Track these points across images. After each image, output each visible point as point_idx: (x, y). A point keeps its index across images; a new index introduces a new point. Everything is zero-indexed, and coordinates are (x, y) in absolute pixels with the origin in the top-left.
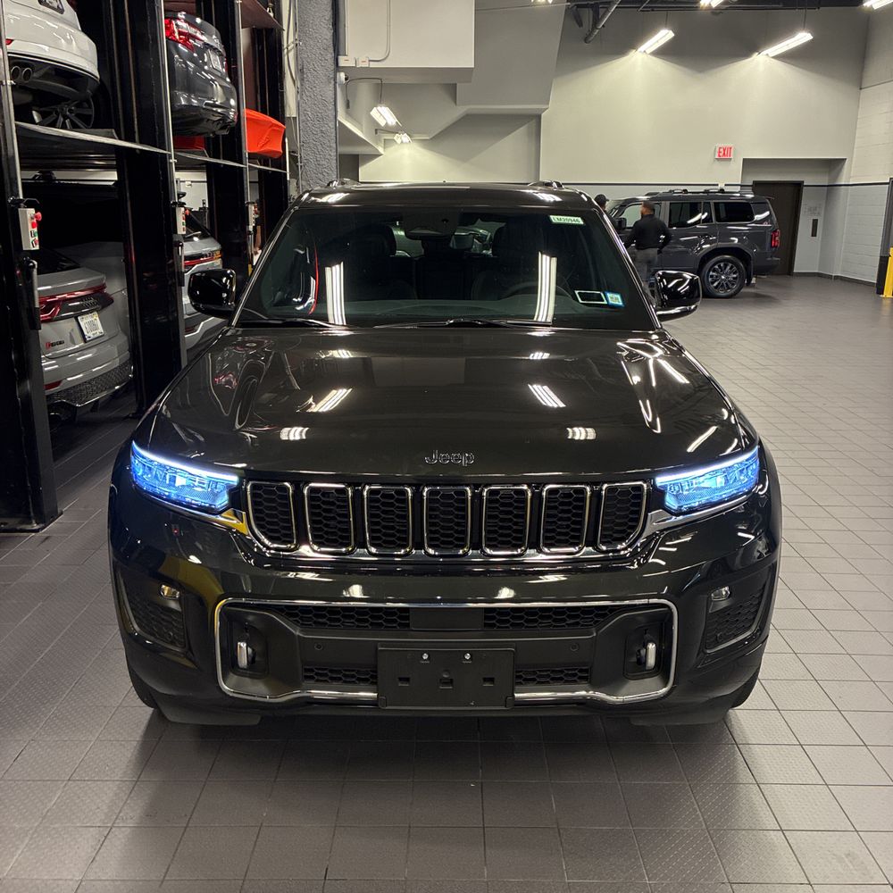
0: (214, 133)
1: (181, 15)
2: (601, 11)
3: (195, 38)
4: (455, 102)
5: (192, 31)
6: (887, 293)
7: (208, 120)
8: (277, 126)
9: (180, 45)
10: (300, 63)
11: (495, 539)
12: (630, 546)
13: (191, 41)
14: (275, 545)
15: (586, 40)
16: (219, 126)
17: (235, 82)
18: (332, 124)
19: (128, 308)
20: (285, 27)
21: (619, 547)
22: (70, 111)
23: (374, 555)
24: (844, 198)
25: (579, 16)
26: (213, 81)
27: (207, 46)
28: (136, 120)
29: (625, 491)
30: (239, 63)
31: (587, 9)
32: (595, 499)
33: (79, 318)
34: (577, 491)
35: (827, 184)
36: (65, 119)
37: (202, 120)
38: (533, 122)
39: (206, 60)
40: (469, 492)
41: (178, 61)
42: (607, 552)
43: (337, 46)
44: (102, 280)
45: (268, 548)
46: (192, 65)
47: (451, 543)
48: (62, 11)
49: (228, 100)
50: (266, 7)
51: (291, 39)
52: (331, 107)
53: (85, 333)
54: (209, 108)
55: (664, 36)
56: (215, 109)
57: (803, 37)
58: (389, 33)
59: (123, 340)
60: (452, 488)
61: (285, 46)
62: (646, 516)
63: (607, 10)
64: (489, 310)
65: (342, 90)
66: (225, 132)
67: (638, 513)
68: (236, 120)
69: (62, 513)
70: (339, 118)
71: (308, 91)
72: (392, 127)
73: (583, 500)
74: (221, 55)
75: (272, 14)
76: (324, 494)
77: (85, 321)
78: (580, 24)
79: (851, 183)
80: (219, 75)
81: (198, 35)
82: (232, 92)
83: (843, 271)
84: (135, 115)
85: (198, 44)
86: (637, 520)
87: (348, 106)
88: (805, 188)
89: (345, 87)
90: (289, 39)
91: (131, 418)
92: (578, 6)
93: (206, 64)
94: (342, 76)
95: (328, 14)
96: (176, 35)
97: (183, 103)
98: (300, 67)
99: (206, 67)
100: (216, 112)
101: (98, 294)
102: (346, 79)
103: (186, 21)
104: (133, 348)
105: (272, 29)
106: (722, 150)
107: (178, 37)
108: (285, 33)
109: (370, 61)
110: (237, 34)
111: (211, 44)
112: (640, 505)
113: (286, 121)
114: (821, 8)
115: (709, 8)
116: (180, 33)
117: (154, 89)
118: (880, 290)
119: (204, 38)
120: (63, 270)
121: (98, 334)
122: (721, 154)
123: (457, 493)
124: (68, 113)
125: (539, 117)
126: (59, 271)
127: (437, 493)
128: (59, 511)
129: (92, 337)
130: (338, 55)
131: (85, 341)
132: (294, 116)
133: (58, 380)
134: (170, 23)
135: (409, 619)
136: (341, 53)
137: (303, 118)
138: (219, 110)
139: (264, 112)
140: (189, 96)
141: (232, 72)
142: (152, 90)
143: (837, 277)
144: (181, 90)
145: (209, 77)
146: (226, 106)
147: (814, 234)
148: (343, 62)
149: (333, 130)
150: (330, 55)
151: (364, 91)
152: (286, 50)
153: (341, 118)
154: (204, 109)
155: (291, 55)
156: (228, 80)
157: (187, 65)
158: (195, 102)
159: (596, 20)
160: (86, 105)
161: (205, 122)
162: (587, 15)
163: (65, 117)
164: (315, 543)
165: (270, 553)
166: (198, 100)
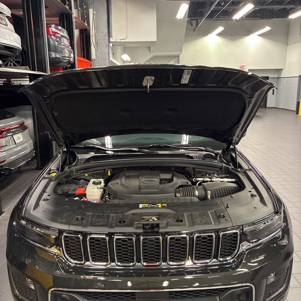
0: (65, 66)
1: (53, 26)
2: (199, 21)
3: (58, 33)
4: (150, 52)
5: (57, 31)
6: (300, 114)
7: (63, 62)
8: (88, 62)
9: (52, 36)
10: (96, 40)
11: (173, 258)
12: (232, 258)
13: (56, 34)
14: (75, 262)
15: (194, 31)
16: (67, 63)
17: (73, 48)
18: (108, 61)
19: (33, 129)
20: (91, 28)
21: (228, 259)
22: (13, 60)
23: (119, 266)
24: (283, 82)
25: (191, 23)
26: (65, 48)
27: (62, 36)
28: (36, 63)
29: (230, 235)
30: (74, 41)
31: (194, 21)
32: (217, 239)
33: (13, 136)
34: (209, 236)
35: (277, 77)
36: (11, 63)
37: (61, 62)
38: (177, 58)
39: (62, 41)
40: (161, 238)
41: (51, 42)
42: (223, 261)
43: (109, 34)
44: (23, 120)
45: (72, 263)
46: (57, 43)
47: (153, 260)
48: (7, 25)
49: (70, 54)
50: (84, 22)
51: (93, 32)
52: (107, 55)
53: (16, 141)
54: (63, 58)
55: (221, 29)
56: (65, 58)
57: (267, 29)
58: (127, 30)
59: (31, 142)
60: (153, 237)
61: (91, 35)
62: (239, 245)
63: (201, 21)
64: (165, 139)
65: (111, 49)
66: (69, 66)
67: (236, 244)
68: (73, 61)
69: (4, 212)
70: (110, 59)
71: (99, 50)
72: (129, 61)
73: (212, 240)
74: (68, 39)
75: (86, 25)
76: (96, 240)
77: (16, 137)
78: (192, 25)
79: (285, 77)
80: (67, 46)
81: (59, 32)
82: (71, 52)
83: (283, 106)
84: (36, 61)
85: (59, 35)
86: (235, 247)
87: (113, 54)
88: (269, 79)
89: (112, 48)
90: (92, 33)
91: (35, 169)
92: (191, 20)
93: (62, 42)
94: (111, 44)
95: (106, 24)
96: (51, 32)
97: (54, 56)
98: (96, 42)
99: (62, 44)
100: (66, 59)
101: (21, 126)
102: (113, 46)
103: (54, 28)
104: (35, 144)
105: (87, 30)
106: (241, 66)
107: (51, 33)
108: (91, 31)
109: (121, 39)
110: (74, 32)
111: (64, 35)
112: (236, 240)
113: (92, 60)
114: (273, 19)
115: (236, 19)
116: (52, 32)
117: (43, 52)
118: (297, 113)
119: (61, 33)
120: (8, 118)
121: (21, 141)
122: (241, 68)
123: (156, 239)
124: (12, 61)
125: (179, 57)
126: (6, 119)
127: (147, 239)
128: (3, 212)
129: (19, 142)
130: (110, 37)
131: (16, 144)
132: (95, 58)
133: (5, 160)
134: (49, 28)
135: (135, 296)
136: (111, 36)
137: (97, 59)
138: (67, 58)
139: (84, 58)
140: (56, 54)
141: (72, 45)
142: (42, 52)
143: (282, 109)
144: (53, 52)
145: (63, 47)
146: (69, 57)
147: (273, 94)
148: (111, 40)
149: (108, 63)
150: (107, 38)
151: (119, 49)
152: (91, 37)
153: (111, 59)
154: (61, 58)
155: (94, 38)
156: (70, 47)
157: (55, 43)
158: (58, 56)
159: (197, 24)
160: (18, 58)
161: (62, 63)
162: (194, 23)
163: (11, 62)
164: (93, 261)
165: (73, 265)
166: (59, 55)
